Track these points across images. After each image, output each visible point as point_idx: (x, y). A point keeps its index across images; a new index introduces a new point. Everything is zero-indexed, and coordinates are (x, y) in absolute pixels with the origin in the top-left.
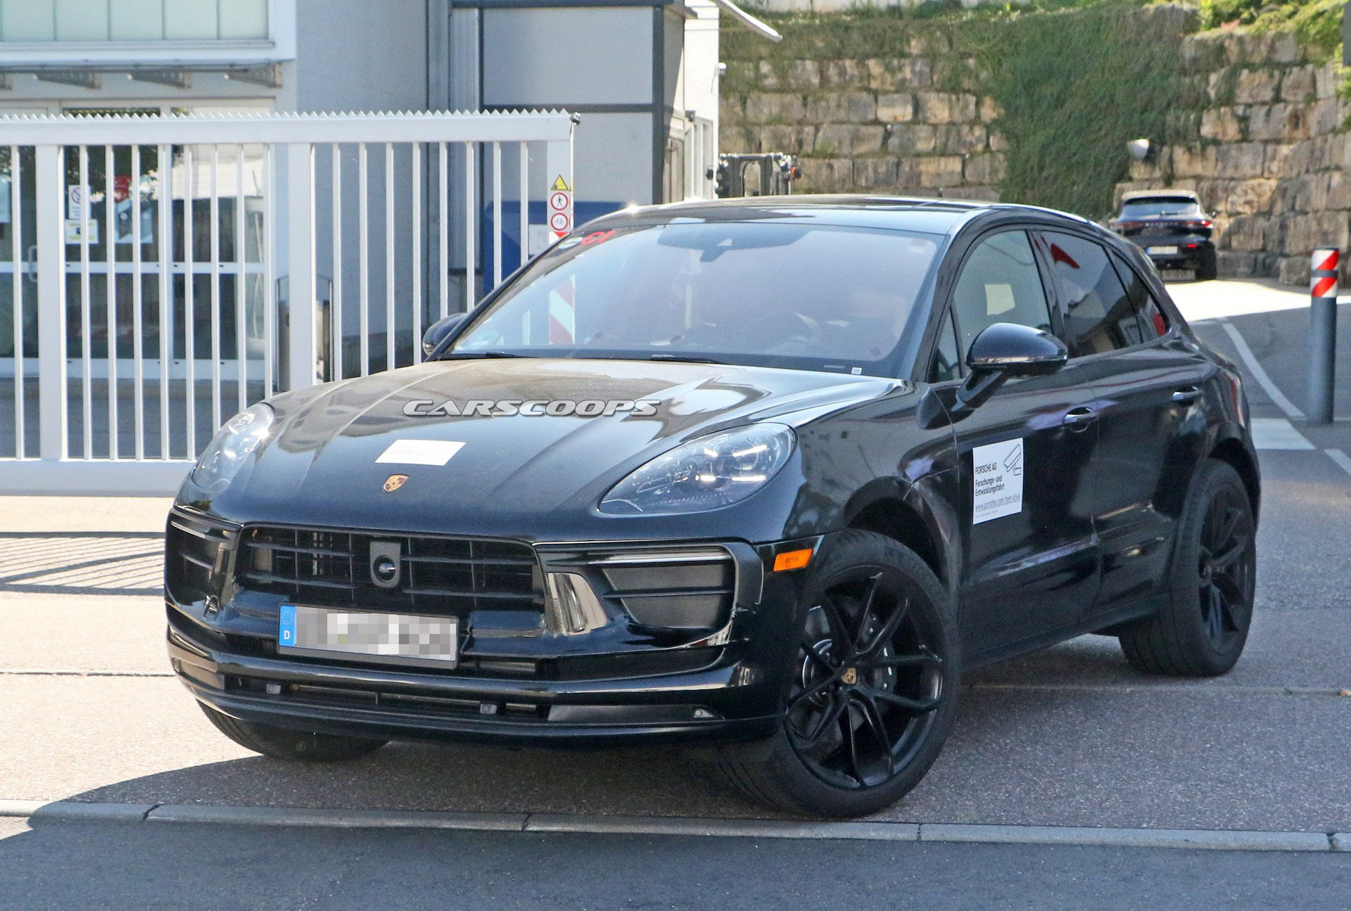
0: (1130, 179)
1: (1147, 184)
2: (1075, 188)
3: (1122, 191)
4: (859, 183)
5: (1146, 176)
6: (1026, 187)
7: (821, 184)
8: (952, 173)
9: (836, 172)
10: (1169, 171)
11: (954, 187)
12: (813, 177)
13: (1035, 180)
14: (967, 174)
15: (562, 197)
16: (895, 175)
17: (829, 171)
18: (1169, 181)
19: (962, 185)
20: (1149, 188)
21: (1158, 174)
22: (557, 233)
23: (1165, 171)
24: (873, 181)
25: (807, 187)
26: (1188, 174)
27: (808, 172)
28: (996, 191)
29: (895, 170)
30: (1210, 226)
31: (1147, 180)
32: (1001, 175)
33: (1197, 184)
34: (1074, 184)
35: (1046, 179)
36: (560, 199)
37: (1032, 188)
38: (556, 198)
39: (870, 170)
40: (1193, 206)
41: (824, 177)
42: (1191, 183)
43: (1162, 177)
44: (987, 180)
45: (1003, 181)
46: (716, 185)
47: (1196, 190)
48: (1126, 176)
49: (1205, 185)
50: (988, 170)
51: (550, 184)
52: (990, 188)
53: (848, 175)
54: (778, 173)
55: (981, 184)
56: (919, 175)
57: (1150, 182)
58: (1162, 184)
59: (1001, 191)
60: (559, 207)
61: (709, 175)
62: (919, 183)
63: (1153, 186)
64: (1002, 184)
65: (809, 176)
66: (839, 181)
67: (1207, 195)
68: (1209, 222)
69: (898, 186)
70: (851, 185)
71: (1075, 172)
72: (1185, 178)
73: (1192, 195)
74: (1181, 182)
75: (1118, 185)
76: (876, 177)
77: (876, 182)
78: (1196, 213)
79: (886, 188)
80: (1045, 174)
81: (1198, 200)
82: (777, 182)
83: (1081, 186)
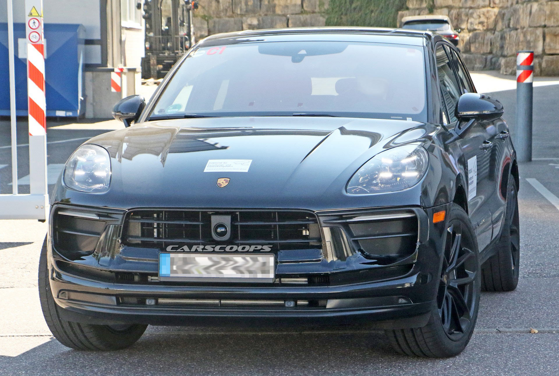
0: (407, 9)
1: (417, 12)
2: (373, 14)
3: (402, 16)
4: (236, 12)
5: (417, 6)
6: (342, 14)
7: (211, 12)
8: (295, 5)
9: (221, 5)
10: (431, 3)
11: (296, 14)
12: (207, 9)
13: (348, 10)
14: (305, 5)
15: (36, 21)
16: (259, 7)
17: (217, 3)
18: (431, 10)
19: (302, 13)
20: (419, 15)
21: (424, 5)
22: (33, 45)
23: (429, 3)
24: (245, 10)
25: (203, 14)
26: (443, 5)
27: (203, 5)
28: (323, 17)
29: (259, 3)
30: (457, 38)
31: (418, 9)
32: (326, 7)
33: (449, 12)
34: (372, 11)
35: (355, 9)
36: (34, 23)
37: (346, 14)
38: (32, 21)
39: (243, 4)
40: (447, 25)
41: (213, 8)
42: (446, 11)
43: (427, 7)
44: (317, 10)
45: (328, 10)
46: (143, 13)
47: (448, 15)
48: (404, 6)
49: (454, 12)
50: (318, 3)
51: (27, 13)
52: (319, 15)
53: (229, 7)
54: (183, 5)
55: (314, 12)
56: (274, 6)
57: (420, 11)
58: (427, 11)
59: (327, 17)
60: (34, 27)
61: (139, 6)
62: (274, 11)
63: (422, 13)
64: (327, 12)
65: (203, 7)
66: (223, 11)
67: (455, 19)
68: (456, 36)
69: (261, 13)
70: (231, 13)
71: (373, 5)
72: (441, 7)
73: (446, 18)
74: (439, 11)
75: (400, 13)
76: (247, 8)
77: (247, 11)
78: (448, 30)
79: (253, 15)
80: (354, 5)
81: (449, 21)
82: (183, 11)
83: (376, 13)
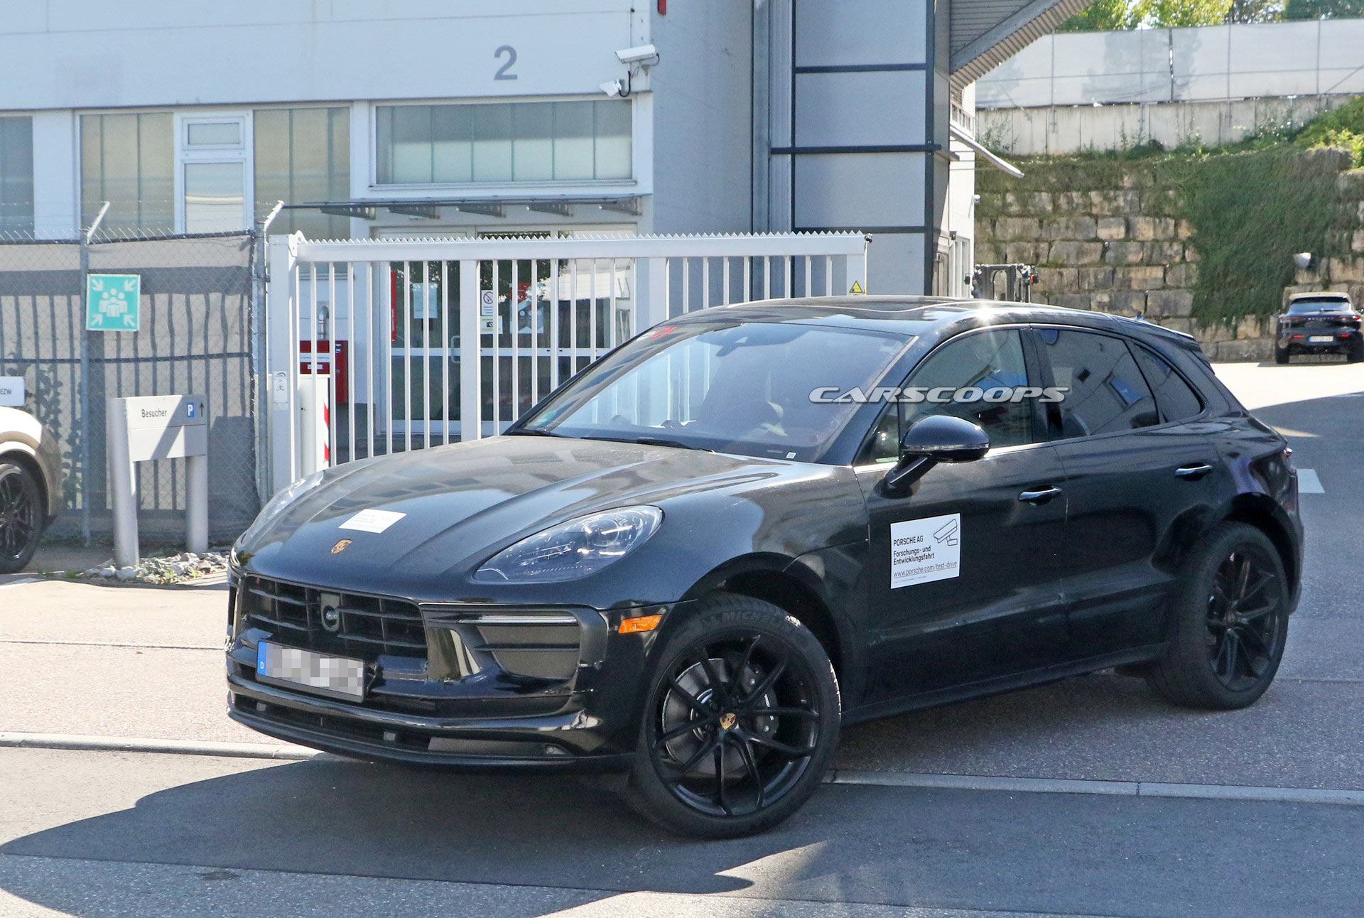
0: (1296, 284)
1: (1309, 287)
2: (1252, 290)
3: (1289, 293)
4: (1083, 286)
5: (1308, 281)
6: (1214, 290)
7: (1053, 287)
8: (1156, 279)
9: (1065, 278)
10: (1327, 278)
11: (1157, 290)
12: (1047, 283)
13: (1221, 284)
14: (1167, 279)
16: (1111, 281)
17: (1059, 280)
18: (1327, 285)
19: (1164, 288)
20: (1311, 291)
21: (1318, 279)
23: (1323, 279)
24: (1094, 284)
26: (1342, 280)
27: (1043, 278)
28: (1190, 292)
29: (1111, 277)
30: (1360, 320)
31: (1309, 284)
32: (1194, 281)
33: (1349, 288)
34: (1251, 287)
35: (1230, 283)
37: (1218, 291)
39: (1092, 276)
40: (1347, 304)
41: (1055, 282)
42: (1345, 286)
43: (1320, 282)
44: (1183, 284)
45: (1196, 284)
46: (972, 288)
47: (1348, 292)
48: (1292, 281)
49: (1356, 288)
50: (1184, 276)
51: (849, 288)
52: (1184, 290)
53: (1074, 281)
54: (1020, 279)
55: (1178, 288)
56: (1130, 280)
57: (1311, 286)
58: (1320, 287)
59: (1194, 293)
61: (967, 280)
62: (1129, 287)
63: (1314, 289)
64: (1194, 288)
65: (1043, 281)
66: (1067, 286)
67: (1357, 297)
68: (1359, 317)
69: (1114, 288)
70: (1077, 288)
71: (1253, 279)
72: (1340, 283)
73: (1345, 295)
74: (1336, 286)
75: (1287, 289)
76: (1096, 282)
77: (1096, 286)
78: (1348, 310)
79: (1103, 291)
80: (1229, 279)
81: (1350, 300)
82: (1020, 286)
83: (1257, 289)
